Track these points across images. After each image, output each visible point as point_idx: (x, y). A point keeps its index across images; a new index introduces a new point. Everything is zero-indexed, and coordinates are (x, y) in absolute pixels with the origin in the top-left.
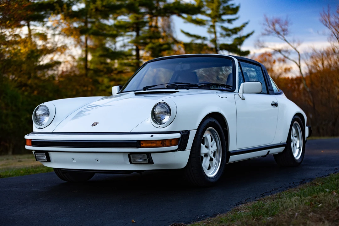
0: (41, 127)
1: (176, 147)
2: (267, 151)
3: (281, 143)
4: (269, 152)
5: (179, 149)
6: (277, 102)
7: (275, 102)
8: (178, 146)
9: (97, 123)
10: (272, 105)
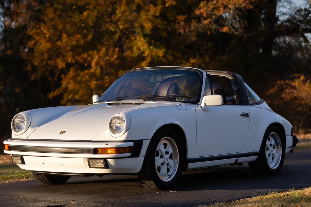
0: (19, 133)
1: (129, 154)
2: (235, 159)
3: (253, 152)
4: (237, 160)
5: (132, 156)
6: (249, 113)
7: (246, 113)
8: (131, 153)
9: (64, 132)
10: (242, 115)
